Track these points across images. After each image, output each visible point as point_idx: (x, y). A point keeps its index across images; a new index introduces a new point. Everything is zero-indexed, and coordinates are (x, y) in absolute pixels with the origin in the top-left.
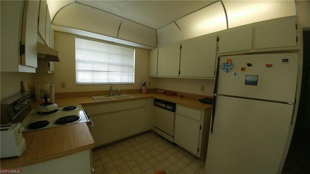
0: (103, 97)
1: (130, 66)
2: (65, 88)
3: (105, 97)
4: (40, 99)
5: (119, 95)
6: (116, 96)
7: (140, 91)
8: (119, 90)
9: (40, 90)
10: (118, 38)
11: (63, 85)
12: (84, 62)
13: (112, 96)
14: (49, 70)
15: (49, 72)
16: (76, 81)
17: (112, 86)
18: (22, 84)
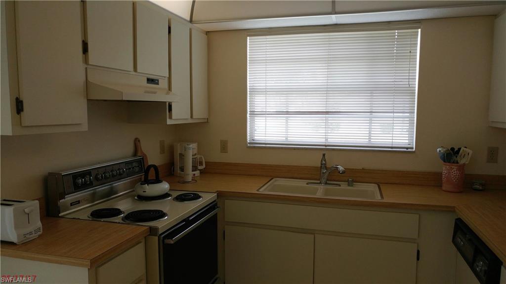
0: (302, 183)
2: (227, 152)
3: (307, 184)
4: (179, 172)
5: (350, 184)
6: (340, 185)
7: (432, 181)
8: (341, 168)
9: (180, 154)
10: (336, 13)
11: (224, 147)
12: (266, 92)
13: (326, 183)
14: (170, 117)
15: (169, 122)
16: (248, 137)
17: (324, 155)
18: (137, 142)
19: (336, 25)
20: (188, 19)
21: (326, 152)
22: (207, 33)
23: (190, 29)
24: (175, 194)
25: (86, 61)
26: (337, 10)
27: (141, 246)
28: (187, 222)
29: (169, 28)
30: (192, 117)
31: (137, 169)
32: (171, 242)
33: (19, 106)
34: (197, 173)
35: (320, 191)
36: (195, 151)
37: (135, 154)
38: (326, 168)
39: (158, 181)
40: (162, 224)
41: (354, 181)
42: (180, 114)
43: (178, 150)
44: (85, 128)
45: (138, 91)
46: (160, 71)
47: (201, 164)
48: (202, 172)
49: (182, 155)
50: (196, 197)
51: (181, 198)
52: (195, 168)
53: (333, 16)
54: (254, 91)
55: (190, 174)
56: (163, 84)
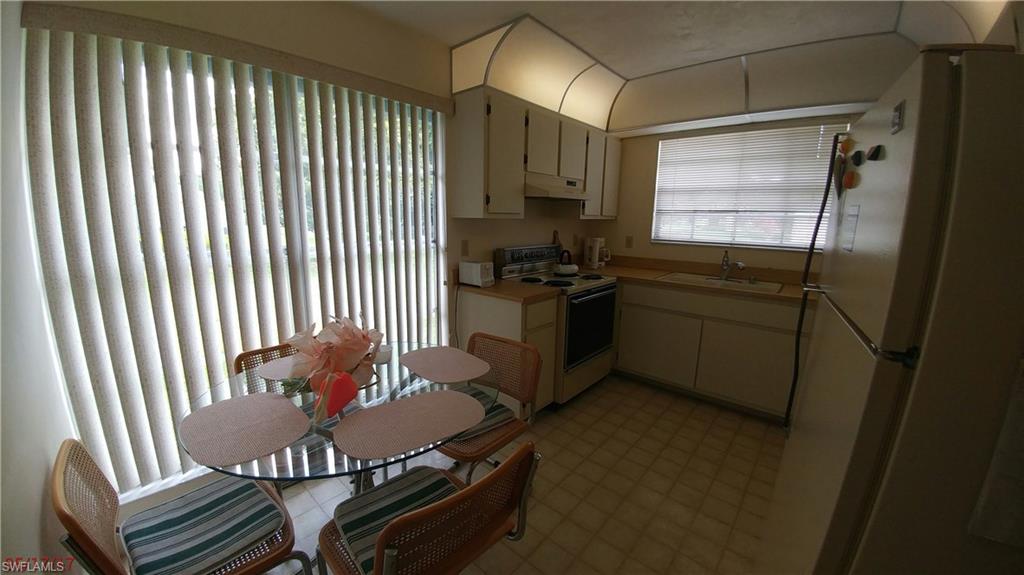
1: (807, 190)
2: (631, 247)
4: (587, 259)
5: (752, 281)
6: (740, 282)
8: (741, 265)
10: (749, 113)
11: (629, 242)
12: (674, 192)
13: (726, 279)
14: (583, 214)
15: (582, 217)
16: (653, 234)
17: (726, 252)
18: (556, 233)
19: (753, 123)
20: (605, 129)
21: (729, 250)
22: (622, 140)
23: (606, 139)
24: (582, 275)
25: (526, 169)
26: (751, 109)
27: (555, 300)
28: (589, 292)
29: (588, 139)
30: (601, 214)
31: (554, 254)
32: (575, 301)
33: (488, 200)
34: (603, 264)
35: (719, 284)
36: (603, 245)
37: (554, 243)
38: (727, 265)
39: (570, 263)
40: (571, 290)
41: (755, 279)
42: (591, 211)
43: (588, 243)
44: (522, 217)
45: (559, 191)
46: (578, 175)
47: (607, 256)
48: (607, 263)
49: (591, 248)
50: (599, 278)
51: (587, 278)
52: (601, 260)
53: (747, 116)
54: (662, 191)
55: (596, 263)
56: (580, 185)
